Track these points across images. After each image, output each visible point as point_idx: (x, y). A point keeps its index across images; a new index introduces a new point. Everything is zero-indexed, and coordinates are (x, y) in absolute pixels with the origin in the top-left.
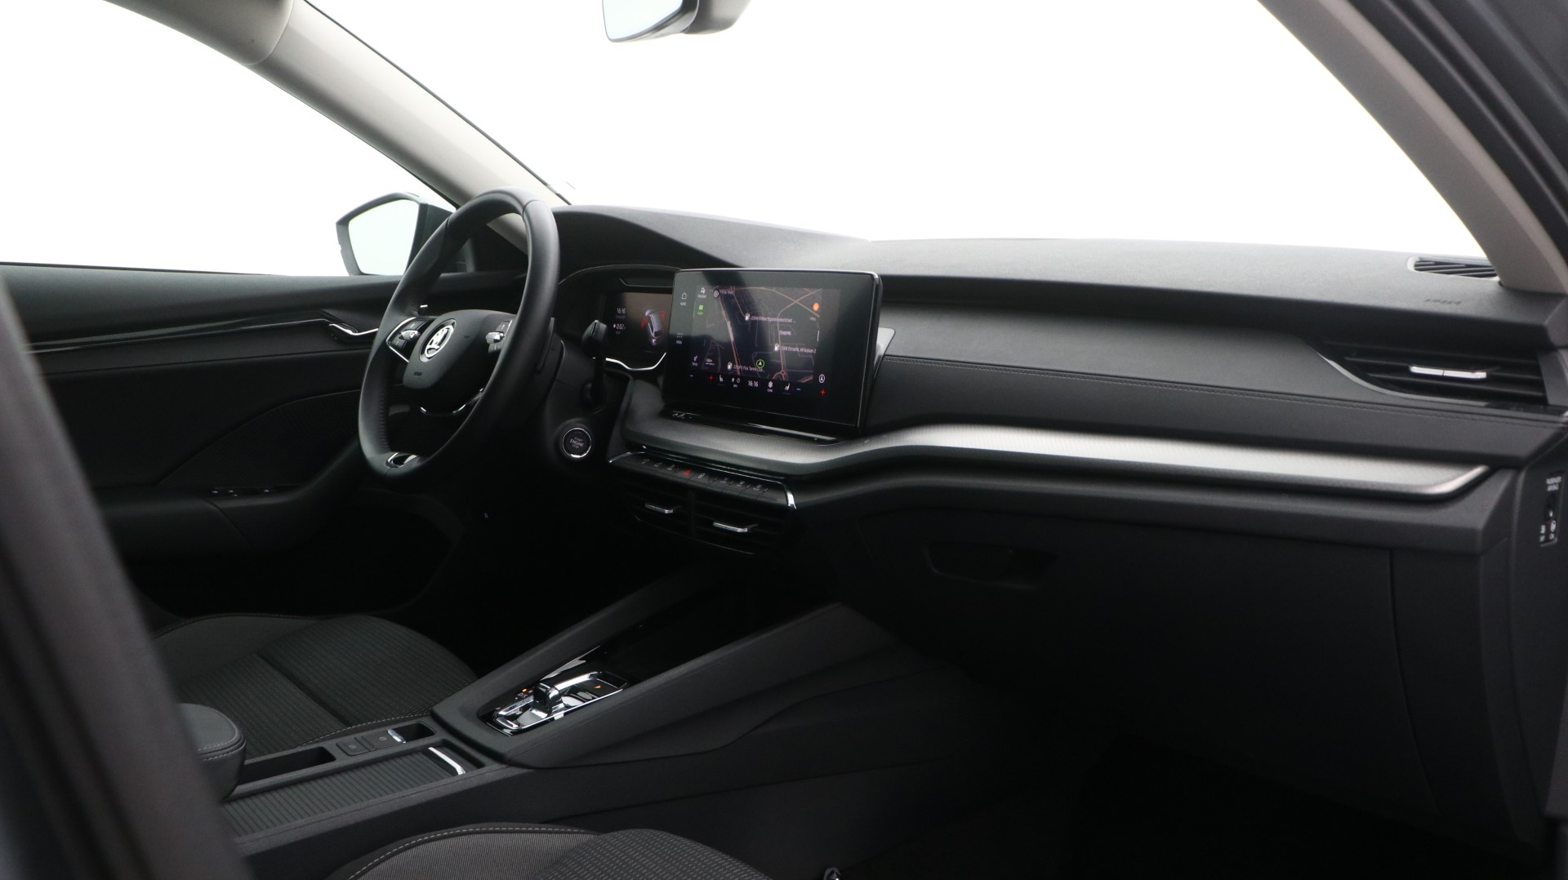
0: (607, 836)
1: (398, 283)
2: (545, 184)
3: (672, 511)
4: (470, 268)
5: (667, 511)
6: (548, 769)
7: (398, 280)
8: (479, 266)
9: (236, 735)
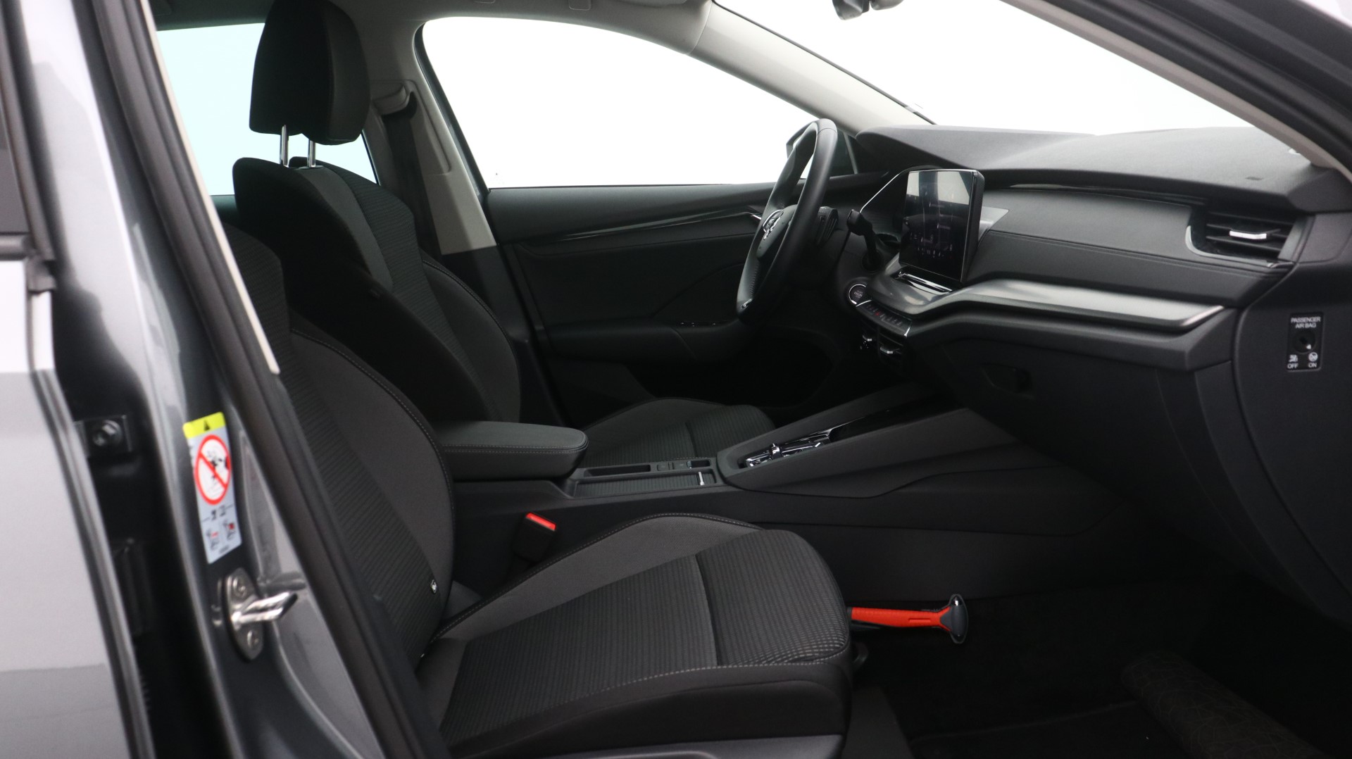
0: (769, 531)
1: (772, 190)
2: (904, 106)
3: (892, 352)
4: (856, 172)
5: (888, 352)
6: (755, 491)
7: (771, 187)
8: (860, 171)
9: (584, 441)
